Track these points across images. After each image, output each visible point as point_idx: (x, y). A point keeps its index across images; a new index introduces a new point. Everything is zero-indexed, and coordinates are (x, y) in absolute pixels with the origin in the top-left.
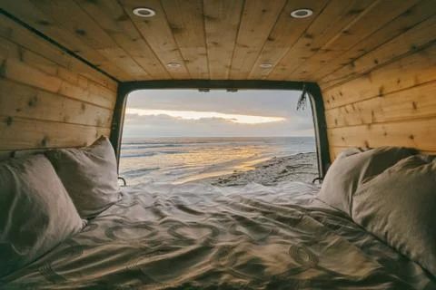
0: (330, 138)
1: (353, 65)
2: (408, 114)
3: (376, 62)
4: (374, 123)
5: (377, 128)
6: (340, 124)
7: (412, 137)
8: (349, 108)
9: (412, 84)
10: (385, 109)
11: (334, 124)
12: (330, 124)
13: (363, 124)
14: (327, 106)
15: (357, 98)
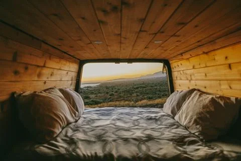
0: (174, 84)
1: (182, 55)
2: (204, 78)
3: (191, 55)
4: (191, 80)
5: (193, 82)
6: (178, 79)
7: (205, 87)
8: (182, 72)
9: (205, 66)
10: (195, 75)
11: (176, 79)
12: (174, 78)
13: (187, 79)
14: (172, 70)
15: (185, 69)
